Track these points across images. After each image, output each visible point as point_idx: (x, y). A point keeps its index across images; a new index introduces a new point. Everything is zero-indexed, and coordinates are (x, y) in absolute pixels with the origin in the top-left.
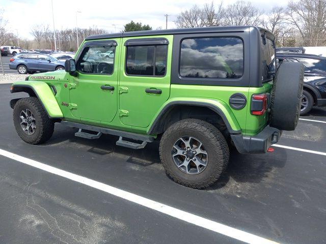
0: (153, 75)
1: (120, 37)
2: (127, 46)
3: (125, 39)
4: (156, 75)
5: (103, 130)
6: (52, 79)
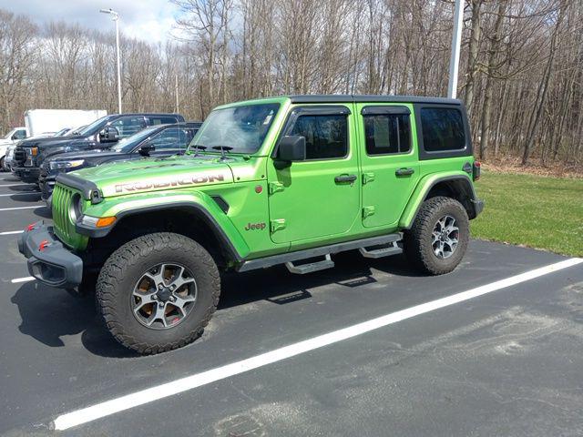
0: (397, 151)
1: (352, 102)
2: (364, 116)
3: (360, 106)
4: (401, 151)
5: (335, 248)
6: (216, 181)
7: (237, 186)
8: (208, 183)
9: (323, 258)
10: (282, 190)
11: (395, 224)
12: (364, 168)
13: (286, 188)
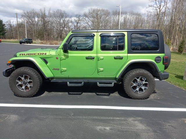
6: (44, 55)
7: (51, 57)
8: (42, 55)
9: (81, 83)
10: (65, 59)
11: (114, 76)
12: (99, 55)
13: (67, 59)
